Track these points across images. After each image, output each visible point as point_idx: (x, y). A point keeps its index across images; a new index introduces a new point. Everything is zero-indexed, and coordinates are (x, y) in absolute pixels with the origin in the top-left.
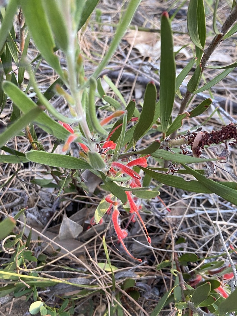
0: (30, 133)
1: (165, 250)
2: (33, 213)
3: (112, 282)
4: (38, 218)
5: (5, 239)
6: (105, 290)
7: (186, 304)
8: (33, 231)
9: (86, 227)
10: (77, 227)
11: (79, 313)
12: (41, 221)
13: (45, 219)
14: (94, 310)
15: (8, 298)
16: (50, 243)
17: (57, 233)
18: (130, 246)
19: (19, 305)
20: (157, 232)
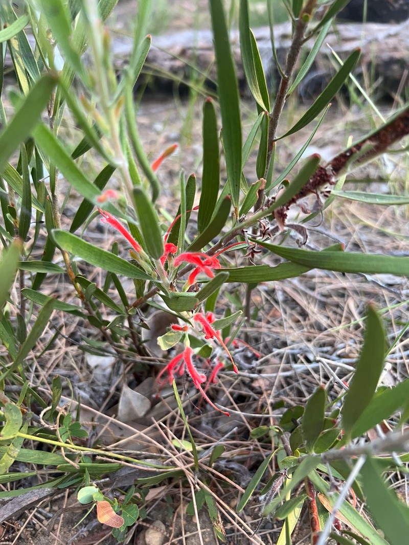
0: (71, 268)
1: (261, 415)
2: (84, 390)
3: (193, 460)
4: (91, 397)
5: (45, 410)
6: (185, 470)
7: (296, 459)
8: (82, 407)
9: (154, 402)
10: (142, 400)
11: (154, 519)
12: (95, 401)
13: (101, 400)
14: (174, 513)
15: (49, 490)
16: (109, 423)
17: (116, 412)
18: (215, 424)
19: (72, 519)
20: (248, 401)
